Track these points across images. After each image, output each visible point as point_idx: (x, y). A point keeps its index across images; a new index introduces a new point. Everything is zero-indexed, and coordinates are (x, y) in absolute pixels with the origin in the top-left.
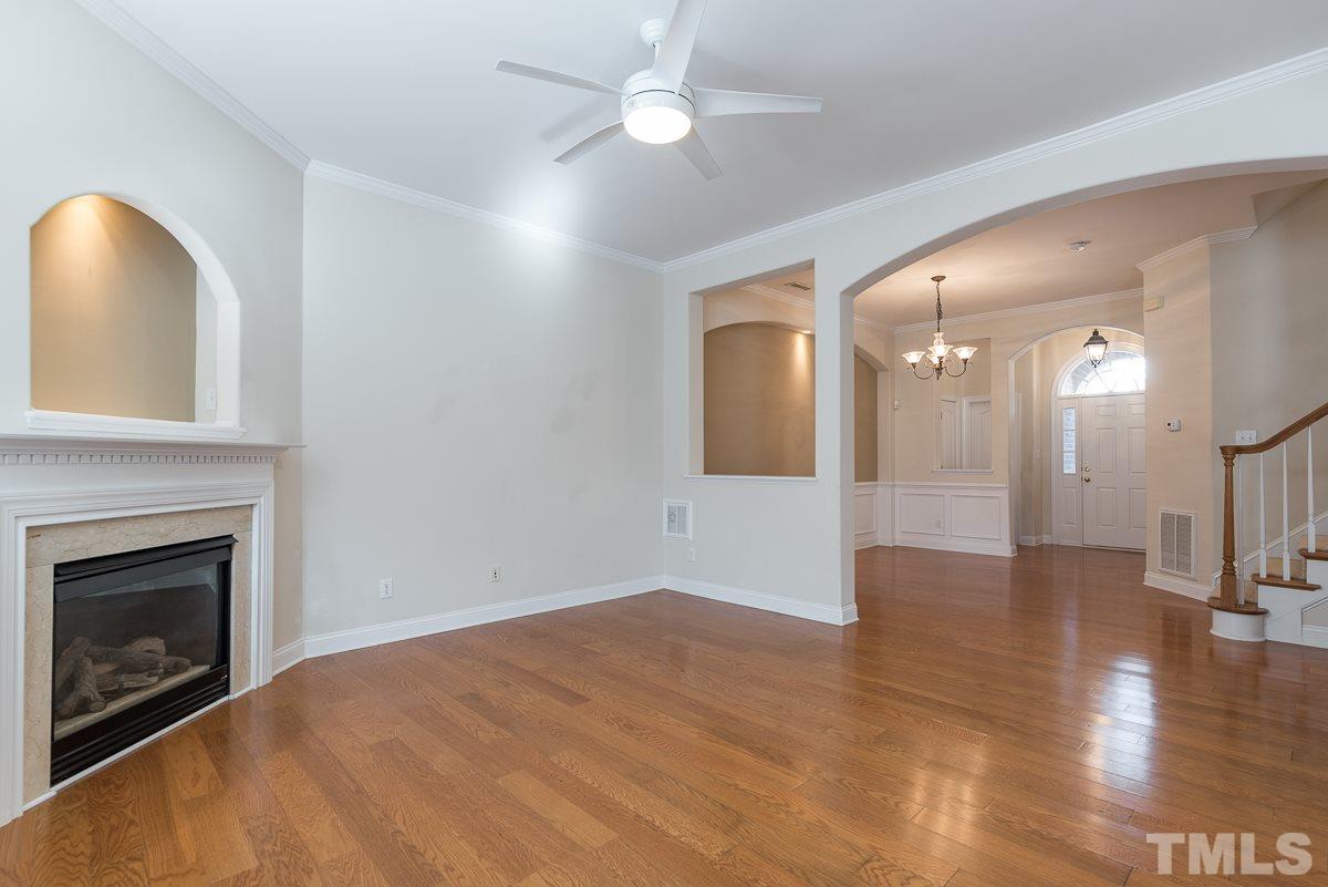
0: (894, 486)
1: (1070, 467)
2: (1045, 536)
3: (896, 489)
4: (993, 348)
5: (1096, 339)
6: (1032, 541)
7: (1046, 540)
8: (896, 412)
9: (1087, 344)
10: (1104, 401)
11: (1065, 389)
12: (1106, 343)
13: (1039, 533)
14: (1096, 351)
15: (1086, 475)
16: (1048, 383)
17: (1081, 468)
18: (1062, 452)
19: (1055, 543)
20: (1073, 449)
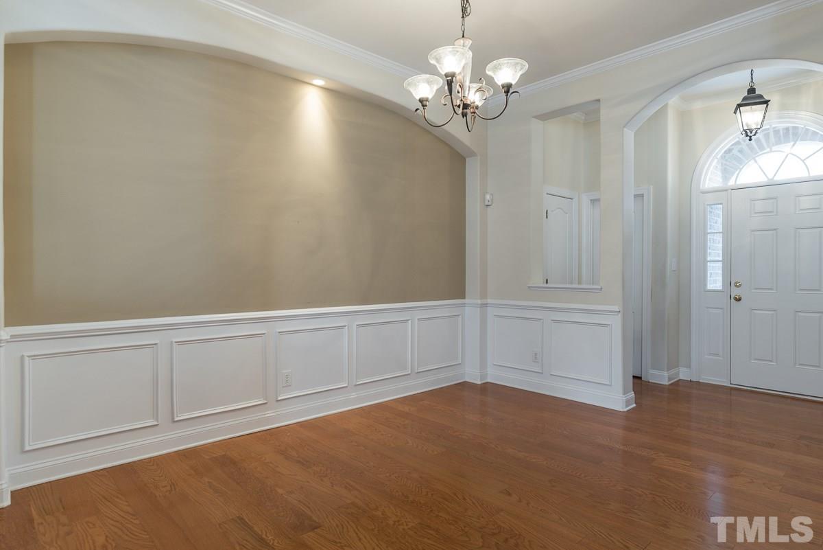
0: (484, 305)
1: (715, 280)
2: (682, 369)
3: (489, 309)
4: (604, 113)
5: (753, 98)
6: (661, 377)
7: (684, 374)
8: (489, 209)
9: (739, 106)
10: (762, 192)
11: (711, 178)
12: (766, 102)
13: (673, 364)
14: (752, 116)
15: (736, 292)
16: (689, 170)
17: (730, 283)
18: (705, 262)
19: (694, 379)
20: (721, 259)
